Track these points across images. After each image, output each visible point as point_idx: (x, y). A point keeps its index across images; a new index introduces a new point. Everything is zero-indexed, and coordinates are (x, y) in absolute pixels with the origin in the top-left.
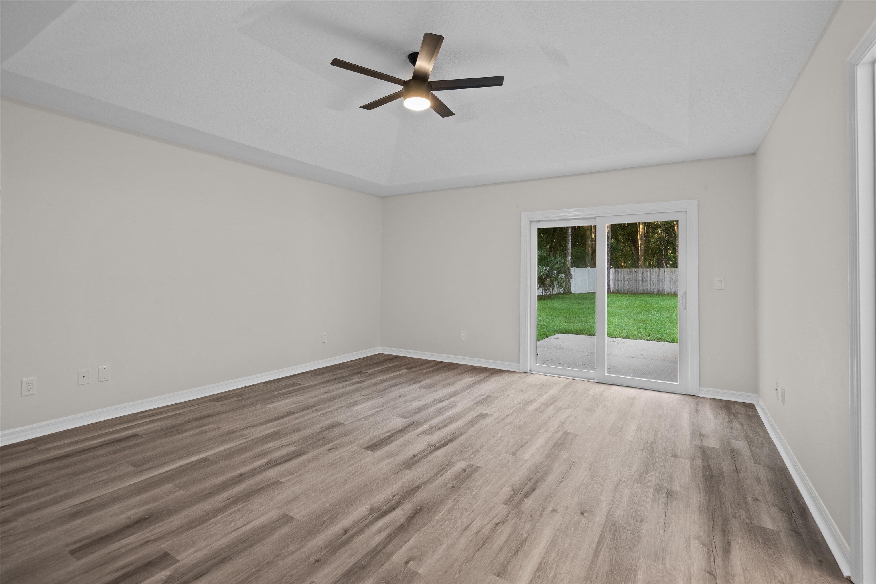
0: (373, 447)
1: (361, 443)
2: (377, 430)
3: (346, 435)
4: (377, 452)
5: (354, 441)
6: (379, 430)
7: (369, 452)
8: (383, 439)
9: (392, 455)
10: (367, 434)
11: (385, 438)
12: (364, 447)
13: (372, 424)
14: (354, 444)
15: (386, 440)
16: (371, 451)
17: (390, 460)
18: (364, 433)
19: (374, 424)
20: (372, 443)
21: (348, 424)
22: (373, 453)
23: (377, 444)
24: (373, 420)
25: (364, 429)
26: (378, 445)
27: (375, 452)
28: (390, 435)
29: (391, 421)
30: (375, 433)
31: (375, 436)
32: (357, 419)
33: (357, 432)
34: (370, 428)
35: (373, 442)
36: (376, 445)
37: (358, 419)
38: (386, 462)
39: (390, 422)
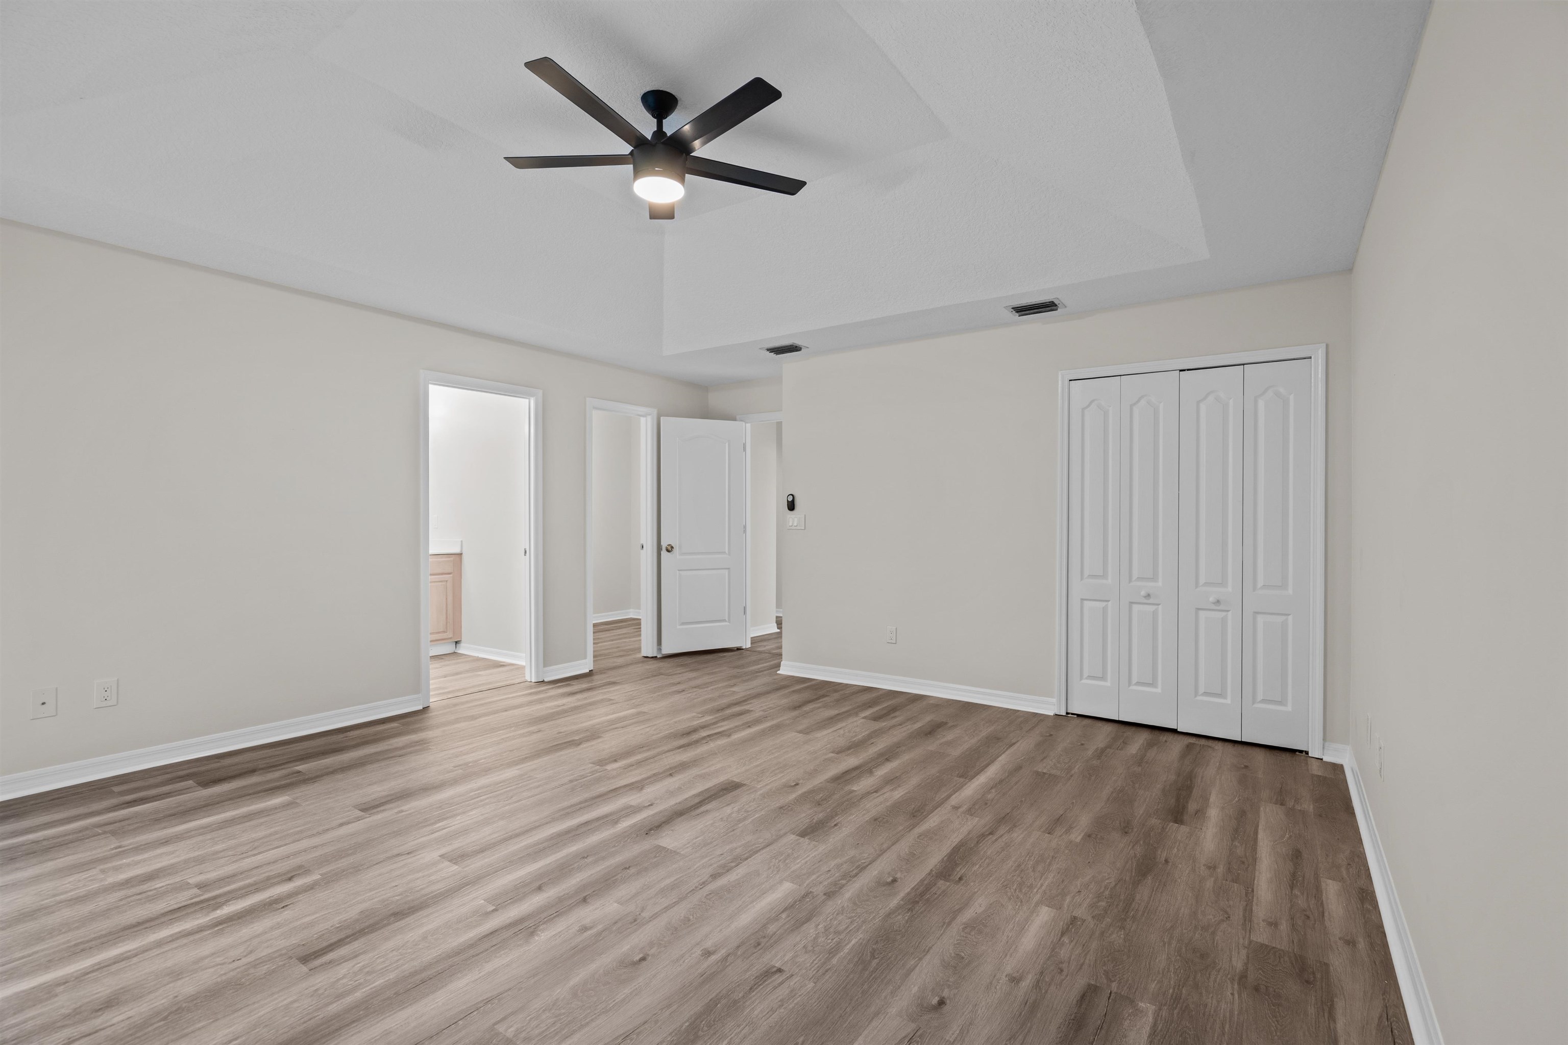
0: (730, 788)
1: (751, 793)
2: (725, 819)
3: (781, 808)
4: (726, 778)
5: (763, 796)
6: (720, 817)
7: (735, 780)
8: (715, 799)
9: (703, 777)
10: (743, 810)
11: (711, 801)
12: (745, 787)
13: (735, 832)
14: (761, 792)
15: (710, 797)
16: (733, 782)
17: (707, 770)
18: (748, 812)
19: (732, 833)
20: (733, 793)
21: (786, 833)
22: (731, 779)
23: (725, 792)
24: (734, 845)
25: (750, 820)
26: (723, 790)
27: (728, 780)
28: (701, 806)
29: (695, 841)
30: (728, 810)
31: (728, 805)
32: (771, 847)
33: (763, 813)
34: (740, 821)
35: (731, 794)
36: (726, 789)
37: (768, 849)
38: (713, 768)
39: (696, 838)
